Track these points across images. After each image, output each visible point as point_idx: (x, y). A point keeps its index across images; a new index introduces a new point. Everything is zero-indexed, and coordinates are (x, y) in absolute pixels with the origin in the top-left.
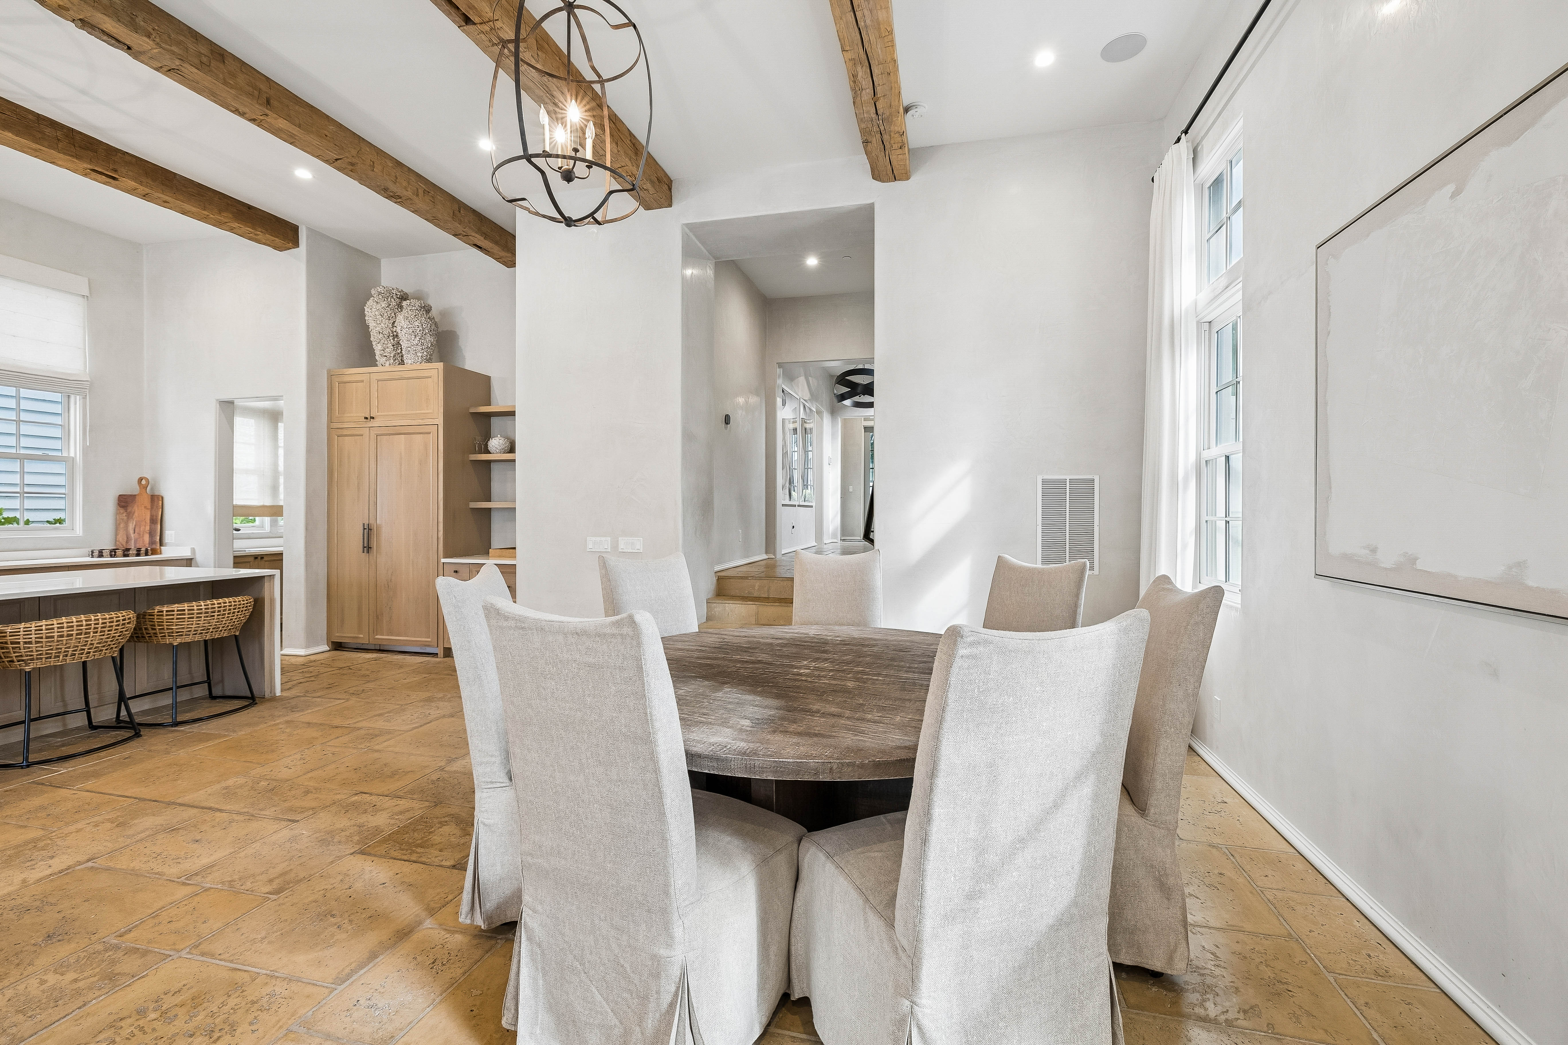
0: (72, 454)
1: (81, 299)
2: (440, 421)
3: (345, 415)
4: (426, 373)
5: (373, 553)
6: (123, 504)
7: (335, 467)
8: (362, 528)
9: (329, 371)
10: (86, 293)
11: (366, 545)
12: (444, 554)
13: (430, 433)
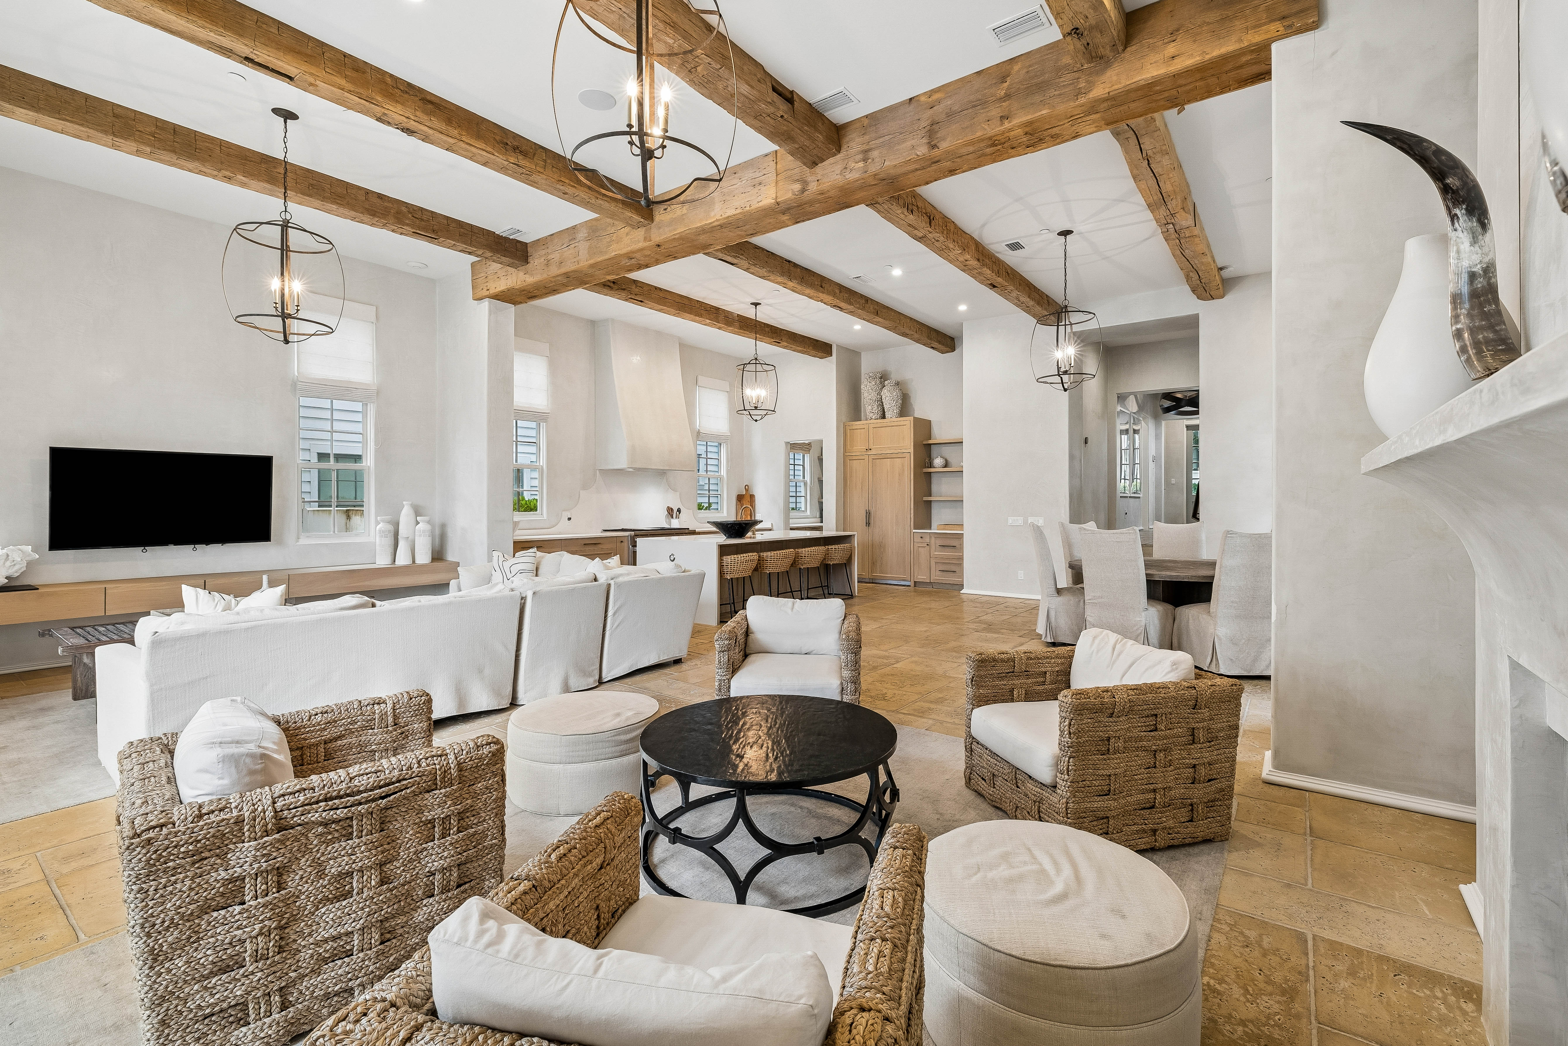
0: (723, 474)
2: (912, 450)
3: (854, 448)
4: (902, 423)
5: (871, 526)
6: (739, 499)
8: (865, 512)
9: (844, 423)
10: (729, 390)
11: (867, 522)
12: (913, 527)
13: (905, 457)
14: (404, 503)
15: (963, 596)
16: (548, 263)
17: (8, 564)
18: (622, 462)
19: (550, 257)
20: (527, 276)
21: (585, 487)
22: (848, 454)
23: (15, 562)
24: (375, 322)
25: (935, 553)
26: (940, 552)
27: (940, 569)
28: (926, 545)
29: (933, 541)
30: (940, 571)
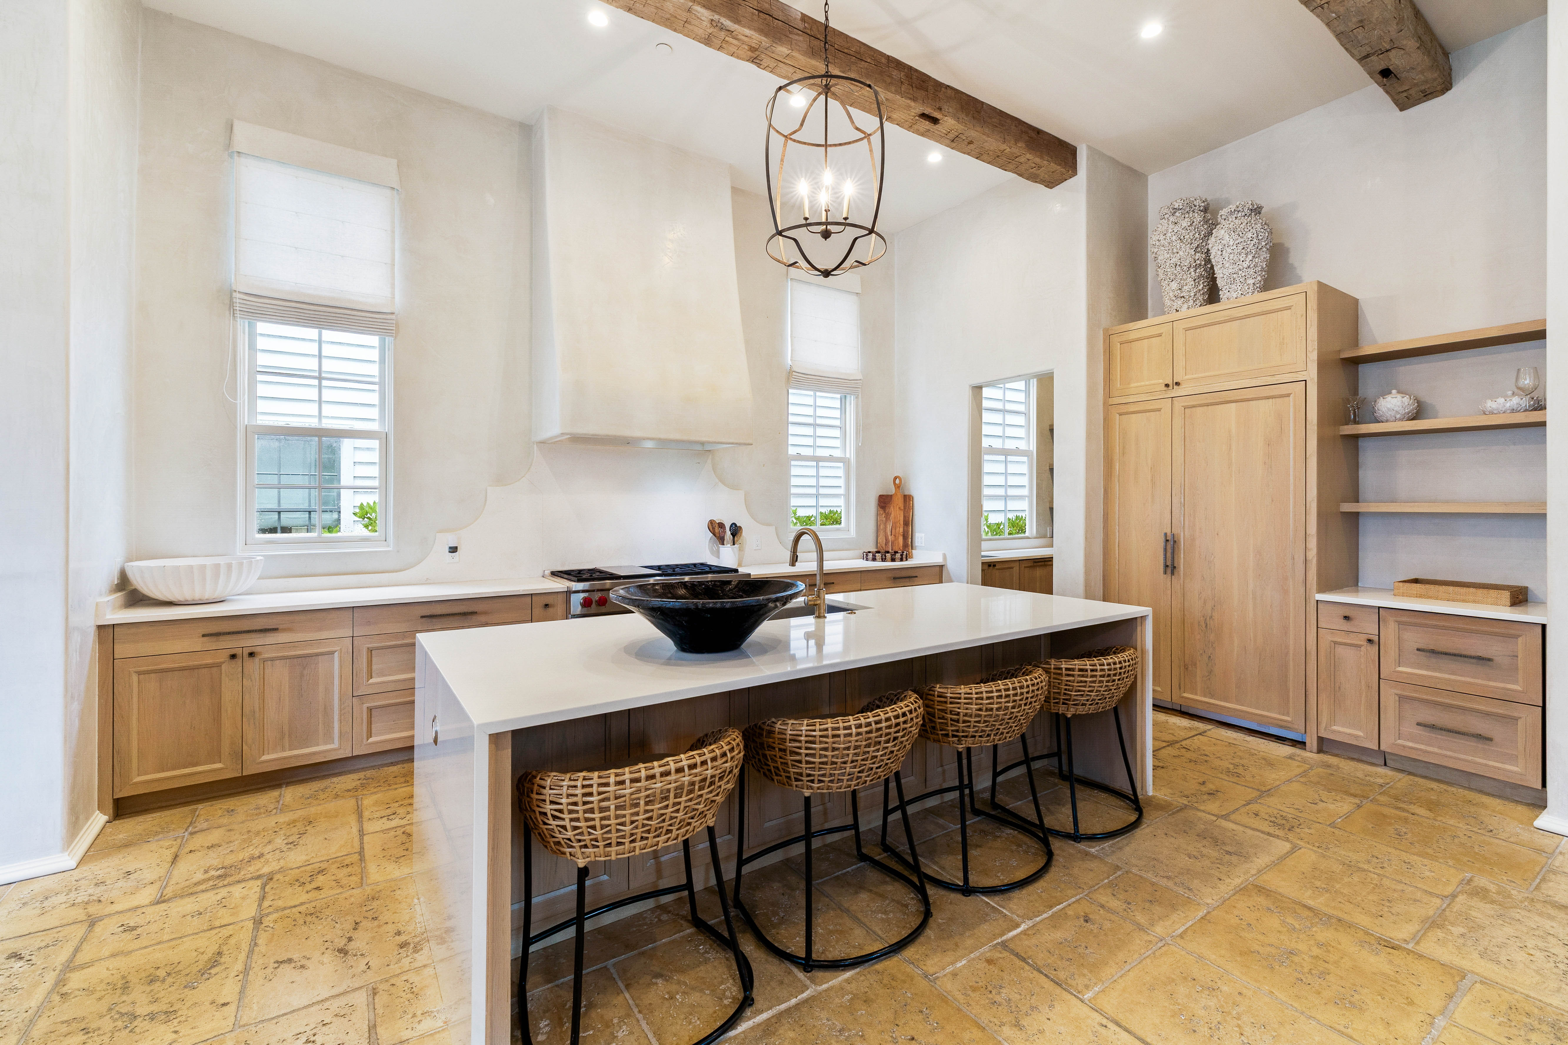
0: (848, 456)
1: (855, 298)
2: (1311, 374)
3: (1132, 385)
5: (1179, 575)
6: (882, 505)
7: (1116, 457)
8: (1163, 539)
9: (1106, 330)
10: (859, 291)
11: (1169, 563)
12: (1315, 587)
13: (1288, 395)
21: (503, 479)
22: (1116, 400)
25: (1401, 669)
26: (1428, 668)
27: (1421, 719)
28: (1361, 640)
29: (1390, 632)
30: (1418, 724)
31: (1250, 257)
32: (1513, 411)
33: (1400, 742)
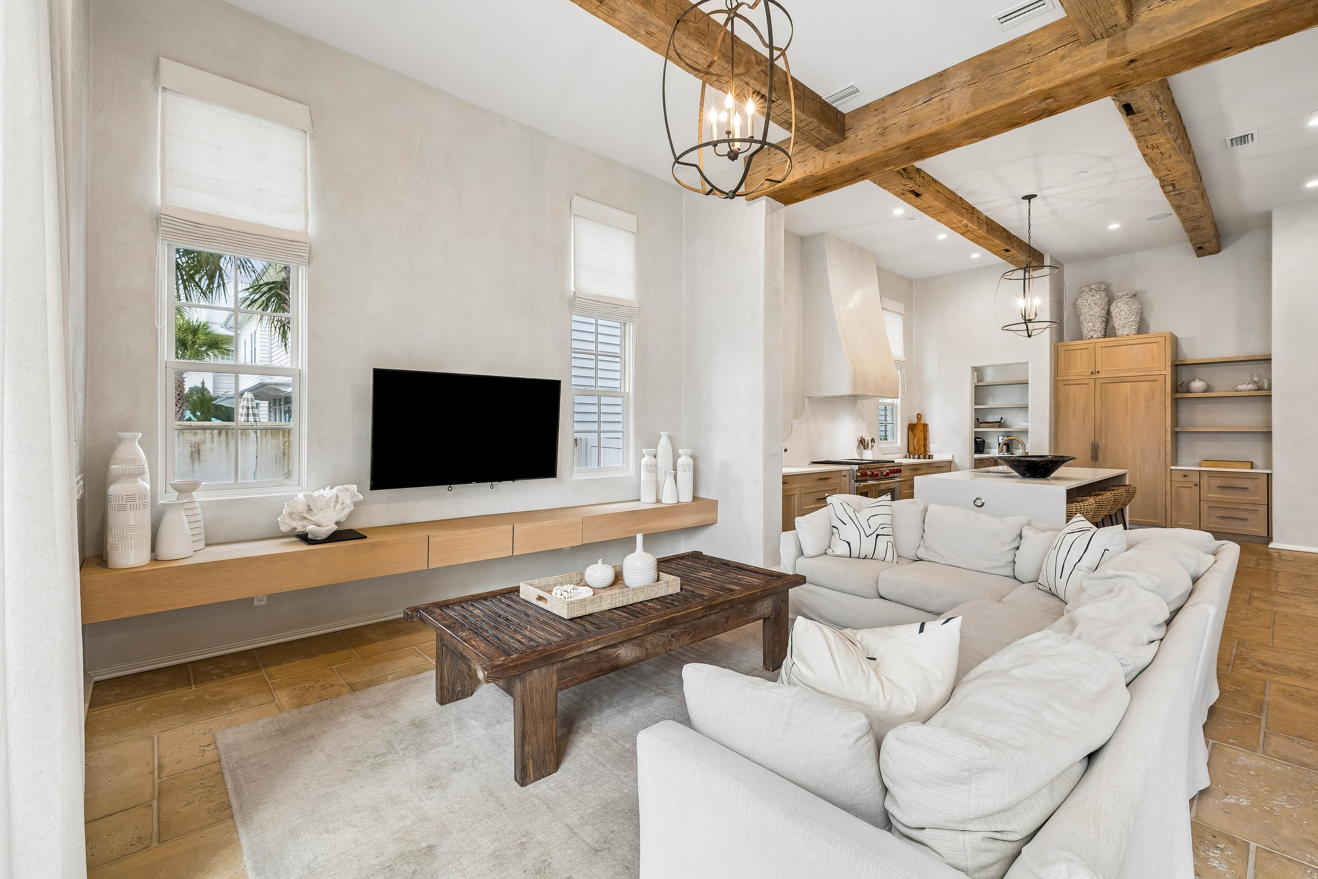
0: (896, 402)
1: (902, 316)
2: (1165, 372)
3: (1070, 371)
6: (911, 429)
7: (1062, 406)
8: (1090, 444)
10: (904, 312)
11: (1094, 456)
12: (1170, 463)
13: (1157, 380)
14: (662, 433)
15: (1270, 550)
16: (884, 132)
17: (339, 507)
18: (845, 389)
19: (887, 124)
20: (842, 155)
21: (797, 416)
22: (1061, 378)
23: (344, 505)
24: (635, 231)
25: (1209, 495)
26: (1218, 494)
27: (1218, 515)
28: (1192, 485)
29: (1205, 480)
30: (1217, 517)
31: (1134, 317)
32: (1250, 390)
33: (1209, 525)
